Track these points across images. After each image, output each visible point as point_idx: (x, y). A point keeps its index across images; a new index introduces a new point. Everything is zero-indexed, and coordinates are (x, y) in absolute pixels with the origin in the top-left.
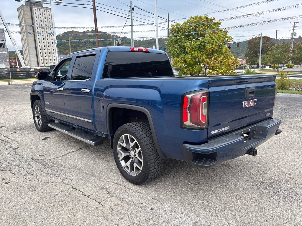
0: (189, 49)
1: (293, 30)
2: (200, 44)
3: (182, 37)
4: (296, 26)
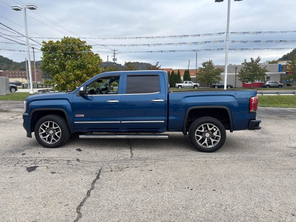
0: (70, 67)
1: (114, 56)
2: (80, 64)
3: (62, 55)
4: (116, 54)
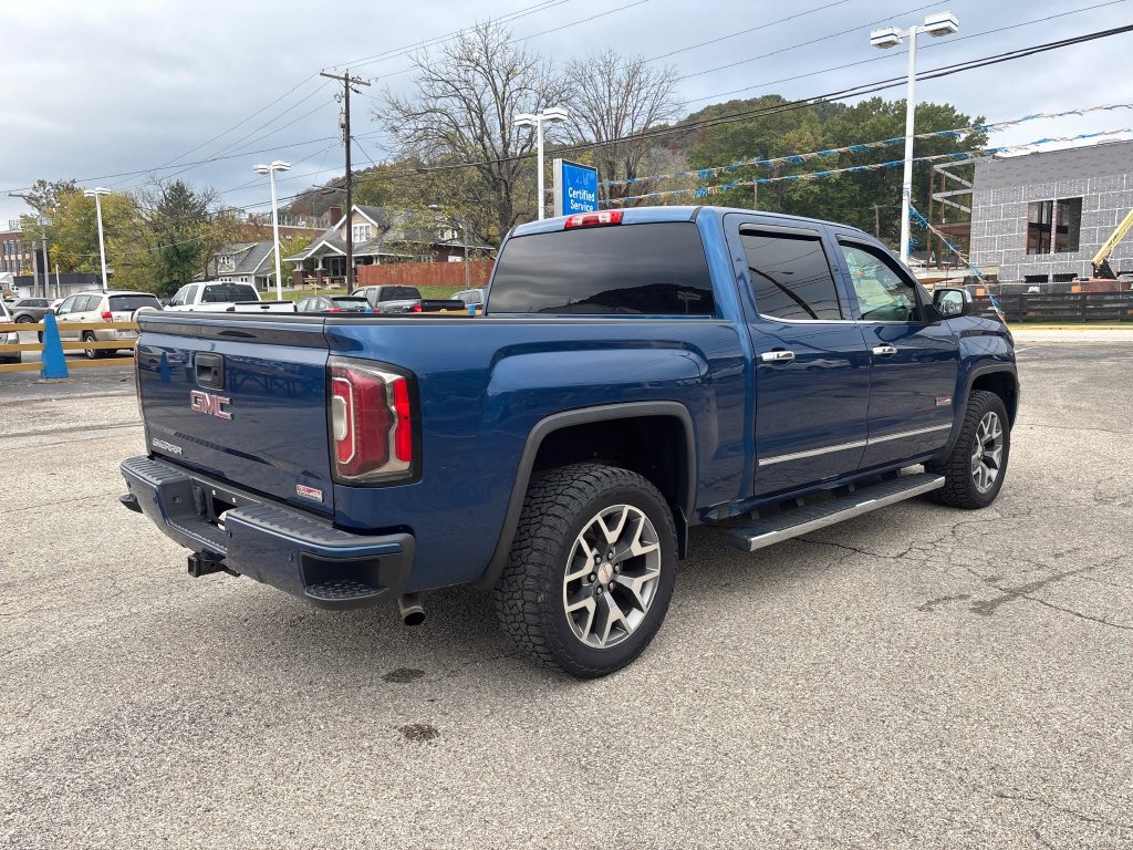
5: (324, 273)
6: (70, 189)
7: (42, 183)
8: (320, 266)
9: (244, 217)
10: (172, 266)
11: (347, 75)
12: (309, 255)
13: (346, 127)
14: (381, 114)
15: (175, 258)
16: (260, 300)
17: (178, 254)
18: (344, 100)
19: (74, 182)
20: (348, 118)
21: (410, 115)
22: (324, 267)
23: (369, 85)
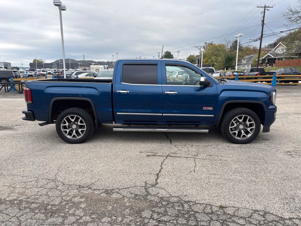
5: (268, 63)
6: (211, 44)
7: (206, 43)
8: (267, 61)
9: (252, 47)
10: (227, 62)
11: (265, 6)
12: (263, 58)
13: (263, 21)
14: (285, 14)
15: (228, 60)
16: (215, 72)
17: (229, 59)
18: (263, 13)
19: (213, 42)
20: (264, 18)
21: (294, 13)
22: (268, 61)
23: (273, 7)
